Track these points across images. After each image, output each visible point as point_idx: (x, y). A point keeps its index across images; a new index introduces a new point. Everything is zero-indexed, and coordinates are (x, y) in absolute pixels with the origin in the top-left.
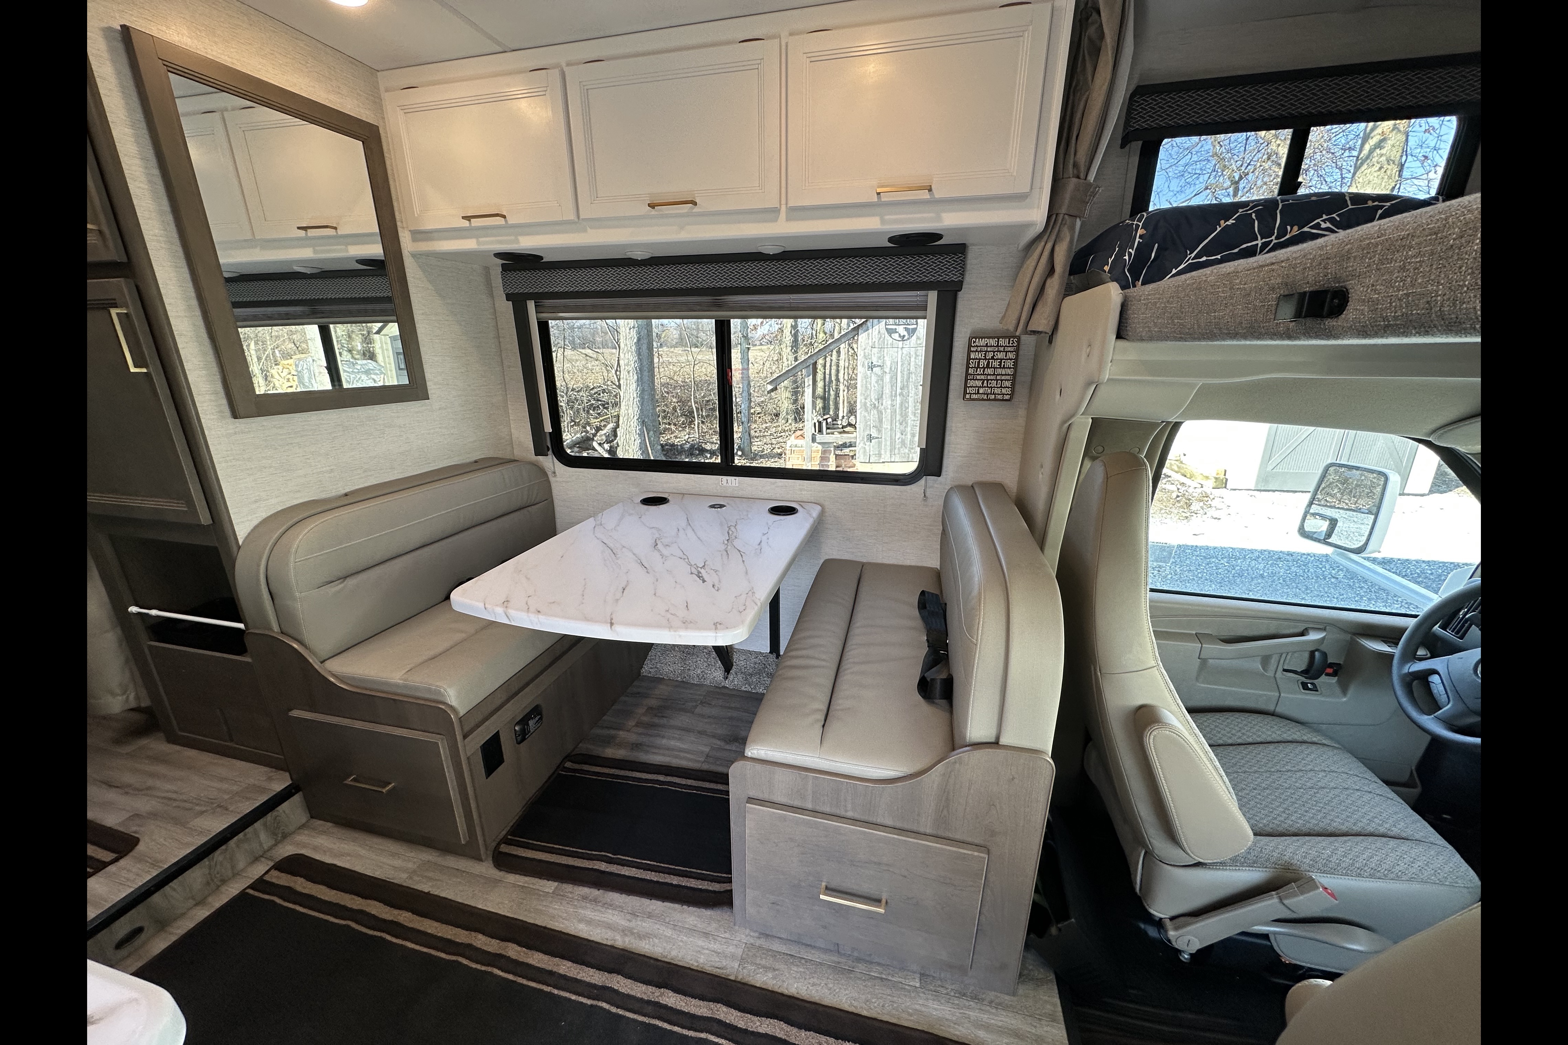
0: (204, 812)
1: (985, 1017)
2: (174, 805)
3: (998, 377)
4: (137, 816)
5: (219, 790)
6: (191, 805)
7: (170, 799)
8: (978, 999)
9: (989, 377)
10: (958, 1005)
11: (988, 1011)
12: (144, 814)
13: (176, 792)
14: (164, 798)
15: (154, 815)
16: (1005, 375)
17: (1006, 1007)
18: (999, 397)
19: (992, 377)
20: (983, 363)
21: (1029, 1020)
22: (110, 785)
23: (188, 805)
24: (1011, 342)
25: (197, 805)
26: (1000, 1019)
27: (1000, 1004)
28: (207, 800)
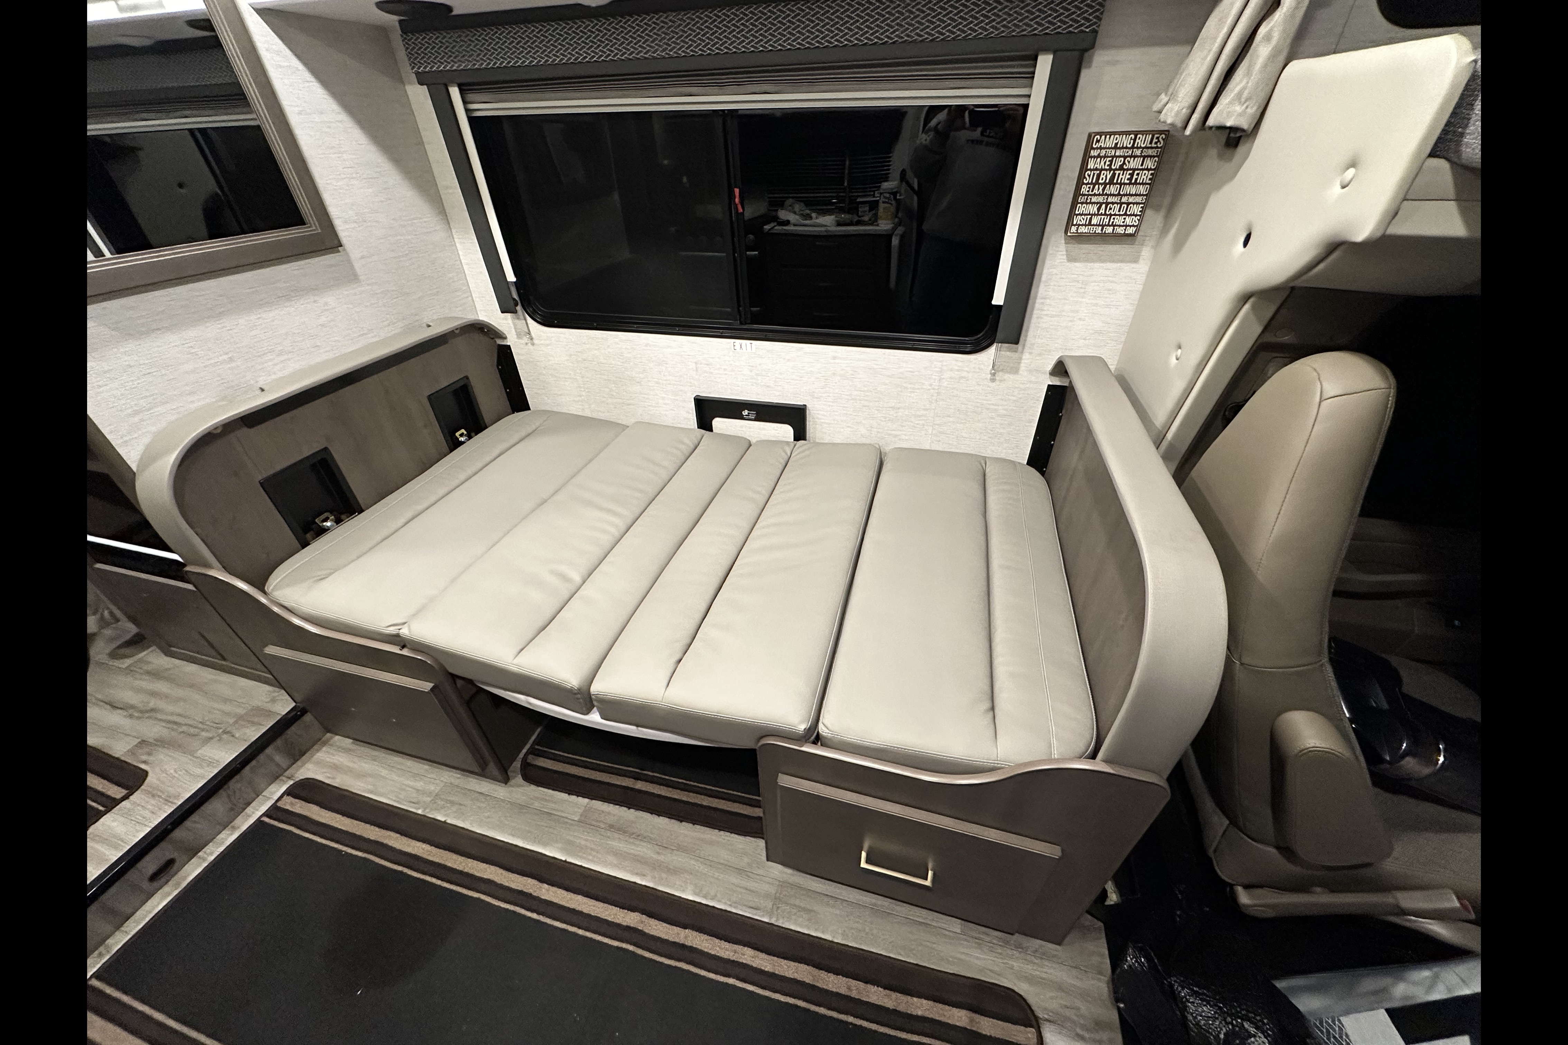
0: (211, 738)
1: (1029, 968)
2: (181, 730)
3: (1124, 199)
4: (143, 743)
5: (224, 713)
6: (196, 730)
7: (175, 723)
8: (1022, 948)
9: (1110, 200)
10: (1001, 954)
11: (1032, 962)
12: (151, 740)
13: (179, 715)
14: (169, 722)
15: (161, 743)
16: (1136, 195)
17: (1051, 958)
18: (1120, 230)
19: (1115, 199)
20: (1106, 176)
21: (1074, 972)
22: (113, 706)
23: (192, 730)
24: (1155, 140)
25: (203, 730)
26: (1045, 970)
27: (1044, 954)
28: (212, 724)
